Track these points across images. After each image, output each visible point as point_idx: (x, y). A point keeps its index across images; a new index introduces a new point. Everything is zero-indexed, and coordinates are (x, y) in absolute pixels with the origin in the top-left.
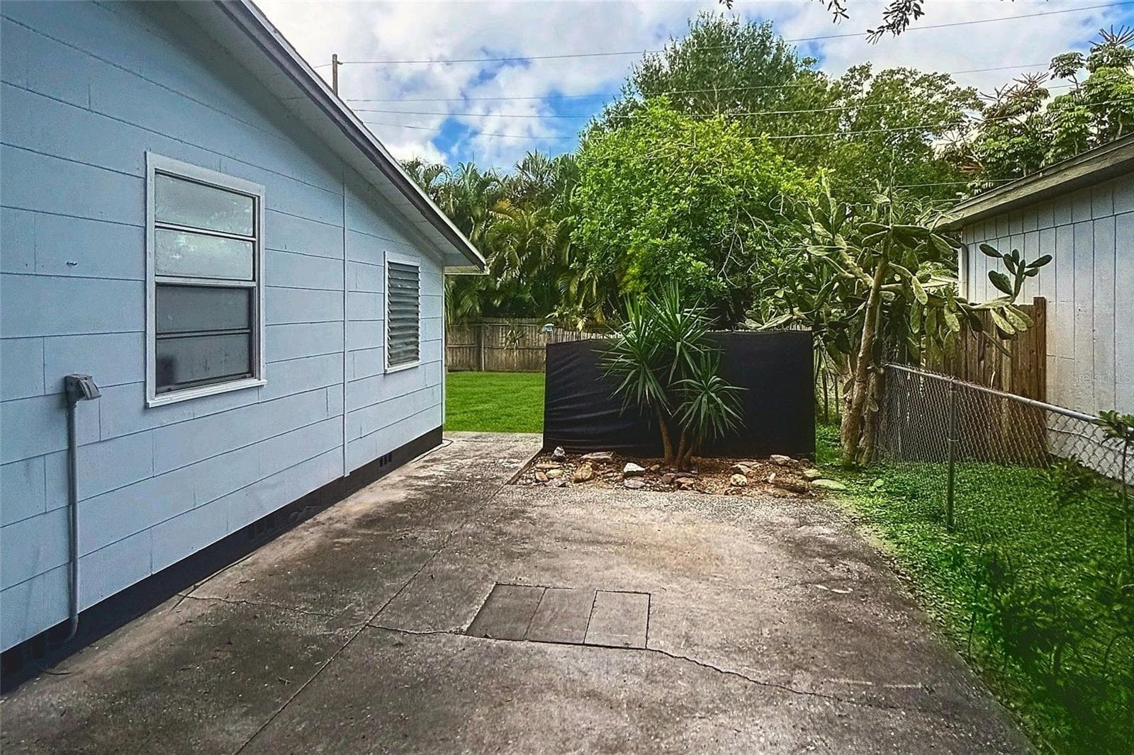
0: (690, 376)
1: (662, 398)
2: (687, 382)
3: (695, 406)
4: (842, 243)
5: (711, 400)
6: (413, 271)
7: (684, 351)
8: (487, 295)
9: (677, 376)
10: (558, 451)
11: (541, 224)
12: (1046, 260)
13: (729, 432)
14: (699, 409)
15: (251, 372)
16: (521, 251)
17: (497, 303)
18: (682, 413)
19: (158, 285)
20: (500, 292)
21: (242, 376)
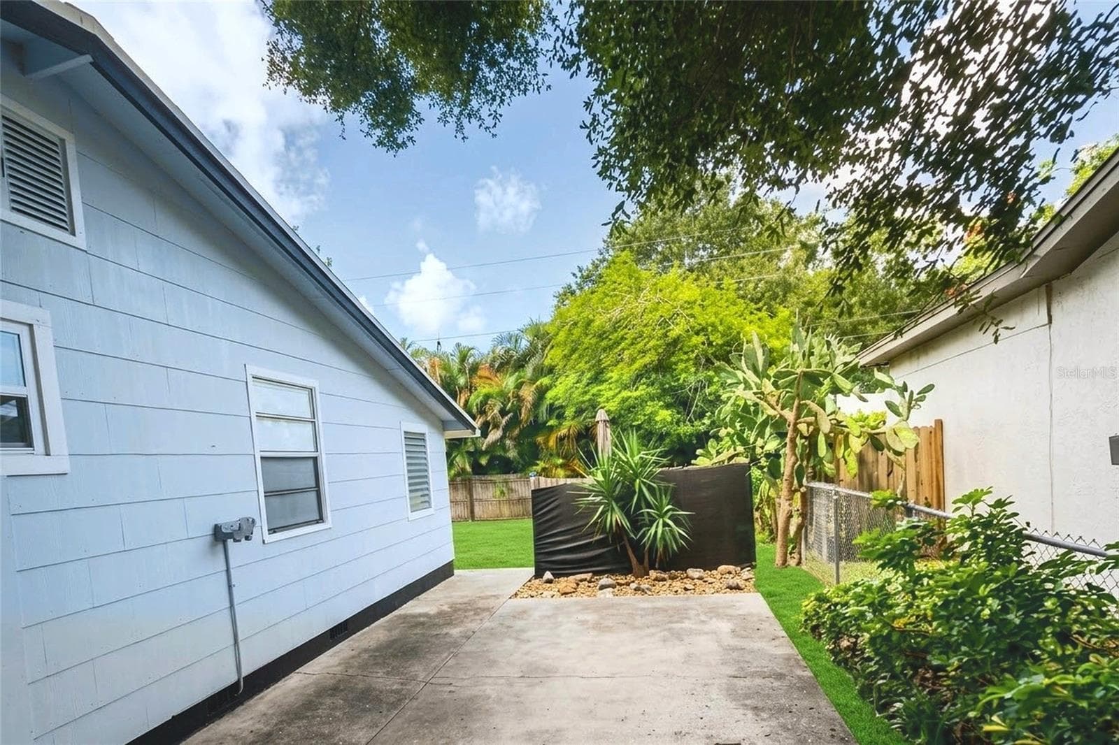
0: (649, 506)
1: (626, 524)
2: (648, 512)
3: (653, 530)
4: (768, 386)
5: (665, 525)
6: (421, 437)
7: (642, 486)
8: (474, 455)
9: (638, 507)
10: (548, 575)
11: (519, 386)
12: (930, 388)
13: (681, 548)
14: (656, 532)
15: (321, 519)
16: (503, 413)
17: (484, 461)
18: (644, 535)
19: (262, 458)
20: (486, 452)
21: (317, 522)
